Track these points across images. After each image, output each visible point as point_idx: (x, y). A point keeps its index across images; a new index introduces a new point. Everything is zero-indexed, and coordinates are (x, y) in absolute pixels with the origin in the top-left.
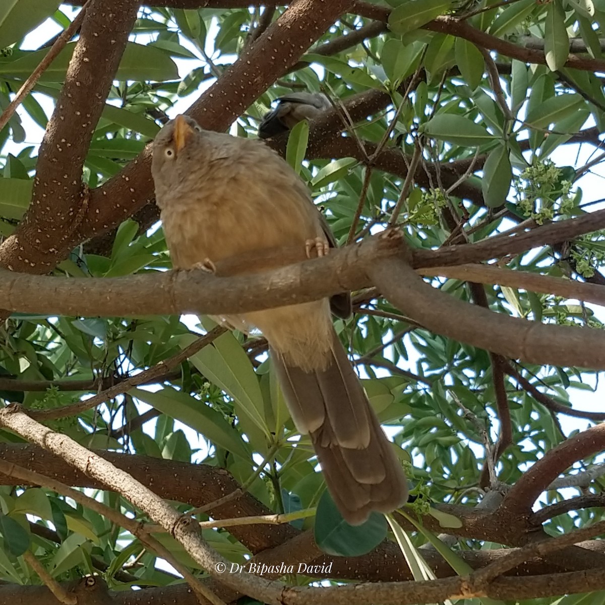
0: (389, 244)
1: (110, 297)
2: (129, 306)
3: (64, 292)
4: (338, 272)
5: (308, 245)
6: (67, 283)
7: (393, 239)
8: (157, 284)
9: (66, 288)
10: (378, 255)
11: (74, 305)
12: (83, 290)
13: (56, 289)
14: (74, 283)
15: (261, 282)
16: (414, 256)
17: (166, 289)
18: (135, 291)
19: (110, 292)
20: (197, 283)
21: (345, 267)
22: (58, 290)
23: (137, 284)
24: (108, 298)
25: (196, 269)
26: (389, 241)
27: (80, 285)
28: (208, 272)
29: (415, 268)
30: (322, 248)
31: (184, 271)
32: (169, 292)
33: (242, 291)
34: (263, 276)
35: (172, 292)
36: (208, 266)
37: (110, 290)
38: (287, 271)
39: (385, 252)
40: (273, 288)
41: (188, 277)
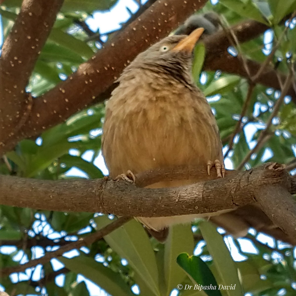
0: (274, 174)
1: (52, 196)
2: (67, 204)
3: (17, 189)
4: (233, 192)
5: (209, 165)
6: (20, 182)
7: (277, 171)
8: (91, 189)
9: (18, 186)
10: (265, 182)
11: (25, 200)
12: (33, 189)
13: (11, 186)
14: (25, 183)
15: (172, 195)
16: (292, 184)
17: (97, 194)
18: (73, 193)
19: (53, 192)
20: (122, 191)
21: (238, 188)
22: (12, 187)
23: (74, 187)
24: (51, 196)
25: (121, 179)
26: (274, 172)
27: (30, 185)
28: (130, 182)
29: (292, 194)
30: (220, 168)
31: (112, 180)
32: (99, 196)
33: (156, 201)
34: (174, 190)
35: (101, 196)
36: (130, 177)
37: (53, 191)
38: (193, 188)
39: (270, 180)
40: (180, 200)
41: (114, 185)
